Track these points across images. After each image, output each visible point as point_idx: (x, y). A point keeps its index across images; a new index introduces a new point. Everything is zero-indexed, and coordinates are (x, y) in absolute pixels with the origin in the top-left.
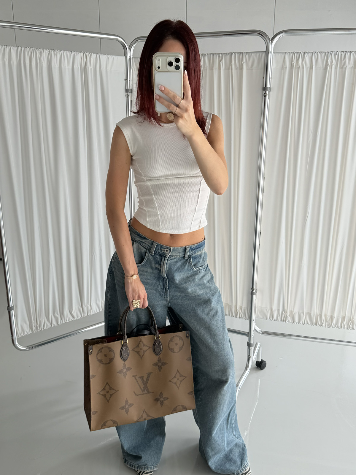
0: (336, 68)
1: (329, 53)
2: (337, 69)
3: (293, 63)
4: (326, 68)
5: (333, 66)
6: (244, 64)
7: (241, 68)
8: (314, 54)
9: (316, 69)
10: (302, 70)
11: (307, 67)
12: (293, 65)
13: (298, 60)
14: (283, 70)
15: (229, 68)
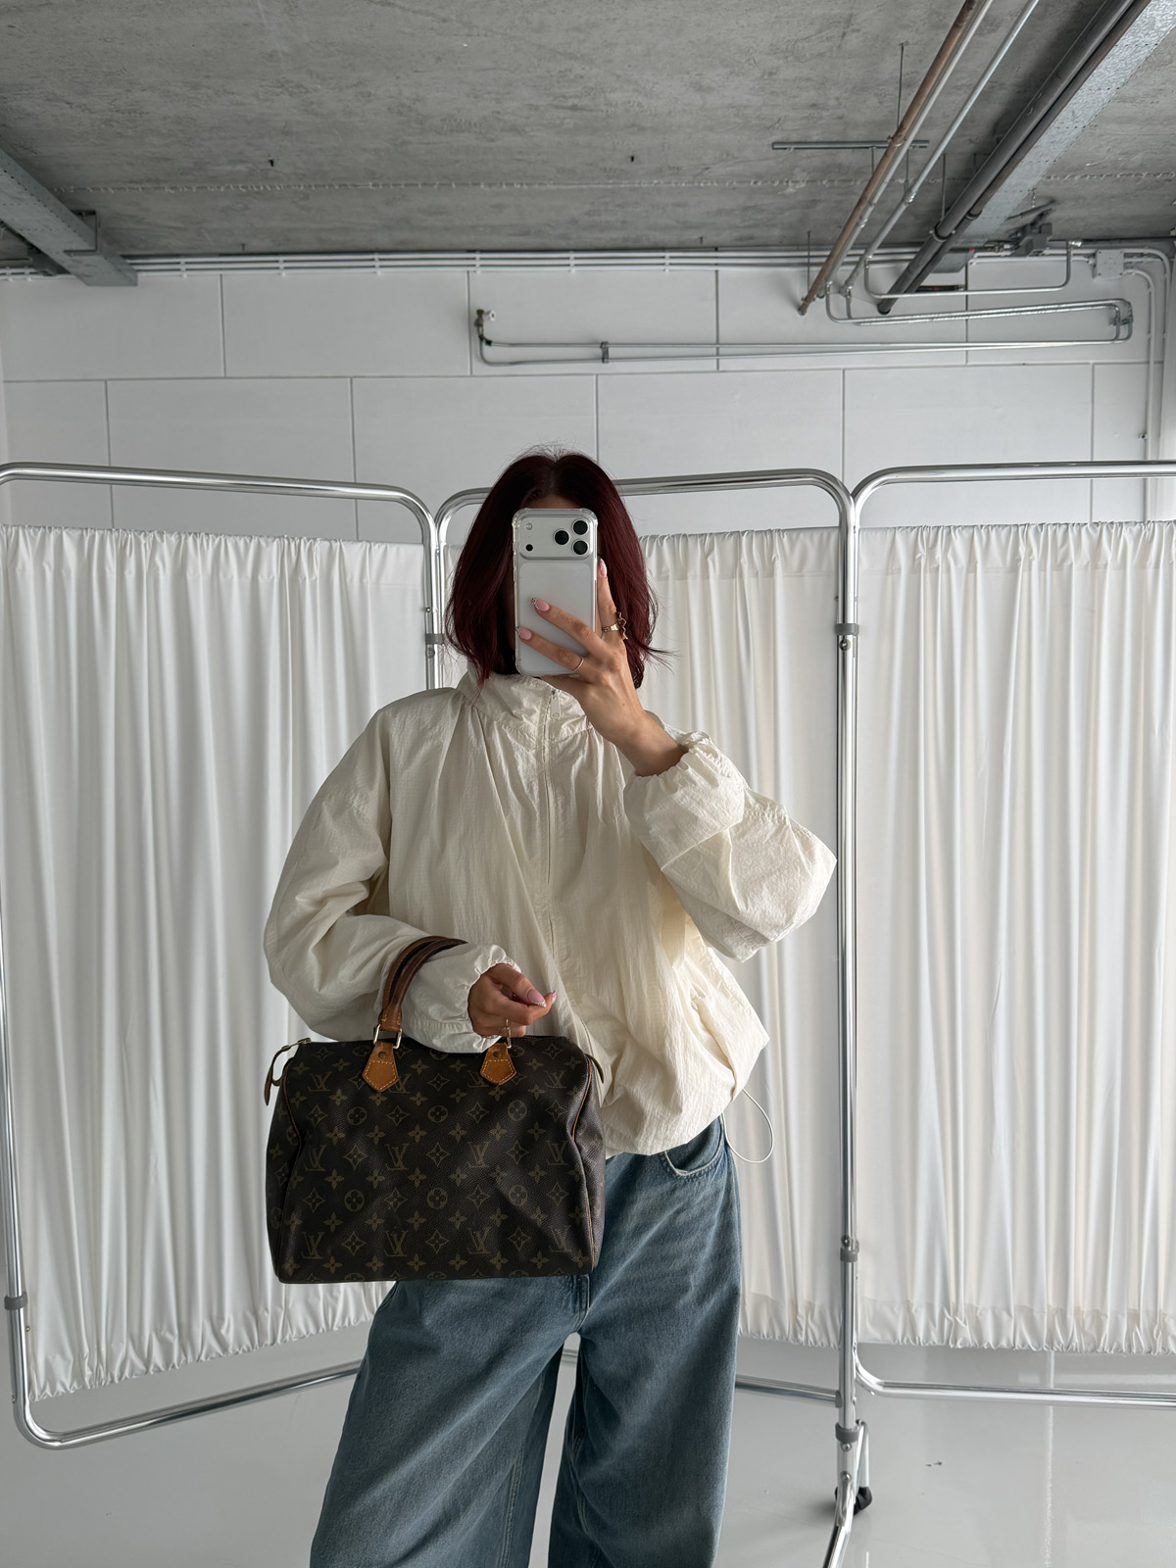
0: (1042, 568)
1: (1020, 528)
2: (1045, 570)
3: (917, 557)
4: (1014, 569)
5: (1035, 564)
6: (776, 562)
7: (770, 574)
8: (979, 531)
9: (986, 571)
10: (945, 575)
11: (959, 566)
12: (920, 564)
13: (932, 549)
14: (890, 578)
15: (733, 572)
